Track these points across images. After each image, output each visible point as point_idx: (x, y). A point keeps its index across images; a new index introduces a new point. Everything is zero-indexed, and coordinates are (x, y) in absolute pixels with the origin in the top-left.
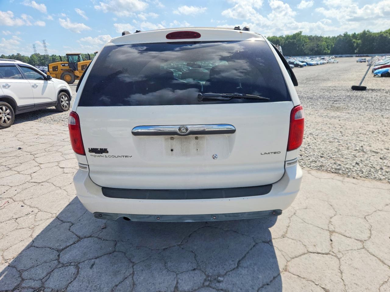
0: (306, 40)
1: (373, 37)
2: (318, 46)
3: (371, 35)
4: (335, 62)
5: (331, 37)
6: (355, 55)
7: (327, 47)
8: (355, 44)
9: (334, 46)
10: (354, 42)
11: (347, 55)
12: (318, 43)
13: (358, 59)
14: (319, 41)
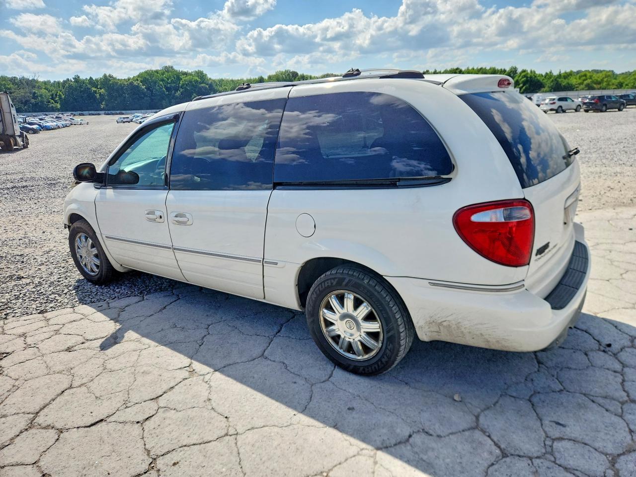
0: (8, 85)
1: (121, 85)
2: (35, 96)
3: (117, 83)
4: (83, 122)
5: (52, 82)
6: (103, 112)
7: (52, 99)
8: (98, 96)
9: (63, 97)
10: (95, 92)
11: (90, 112)
12: (34, 91)
13: (117, 117)
14: (34, 87)
